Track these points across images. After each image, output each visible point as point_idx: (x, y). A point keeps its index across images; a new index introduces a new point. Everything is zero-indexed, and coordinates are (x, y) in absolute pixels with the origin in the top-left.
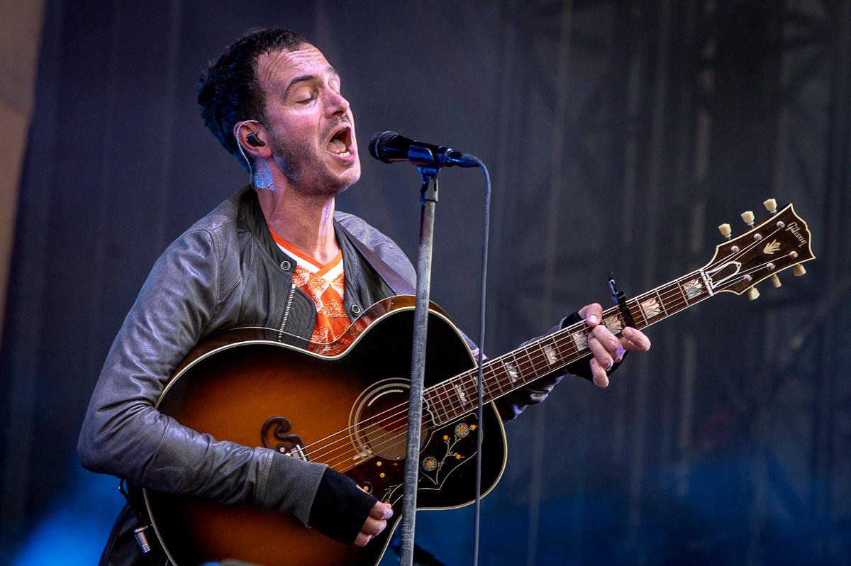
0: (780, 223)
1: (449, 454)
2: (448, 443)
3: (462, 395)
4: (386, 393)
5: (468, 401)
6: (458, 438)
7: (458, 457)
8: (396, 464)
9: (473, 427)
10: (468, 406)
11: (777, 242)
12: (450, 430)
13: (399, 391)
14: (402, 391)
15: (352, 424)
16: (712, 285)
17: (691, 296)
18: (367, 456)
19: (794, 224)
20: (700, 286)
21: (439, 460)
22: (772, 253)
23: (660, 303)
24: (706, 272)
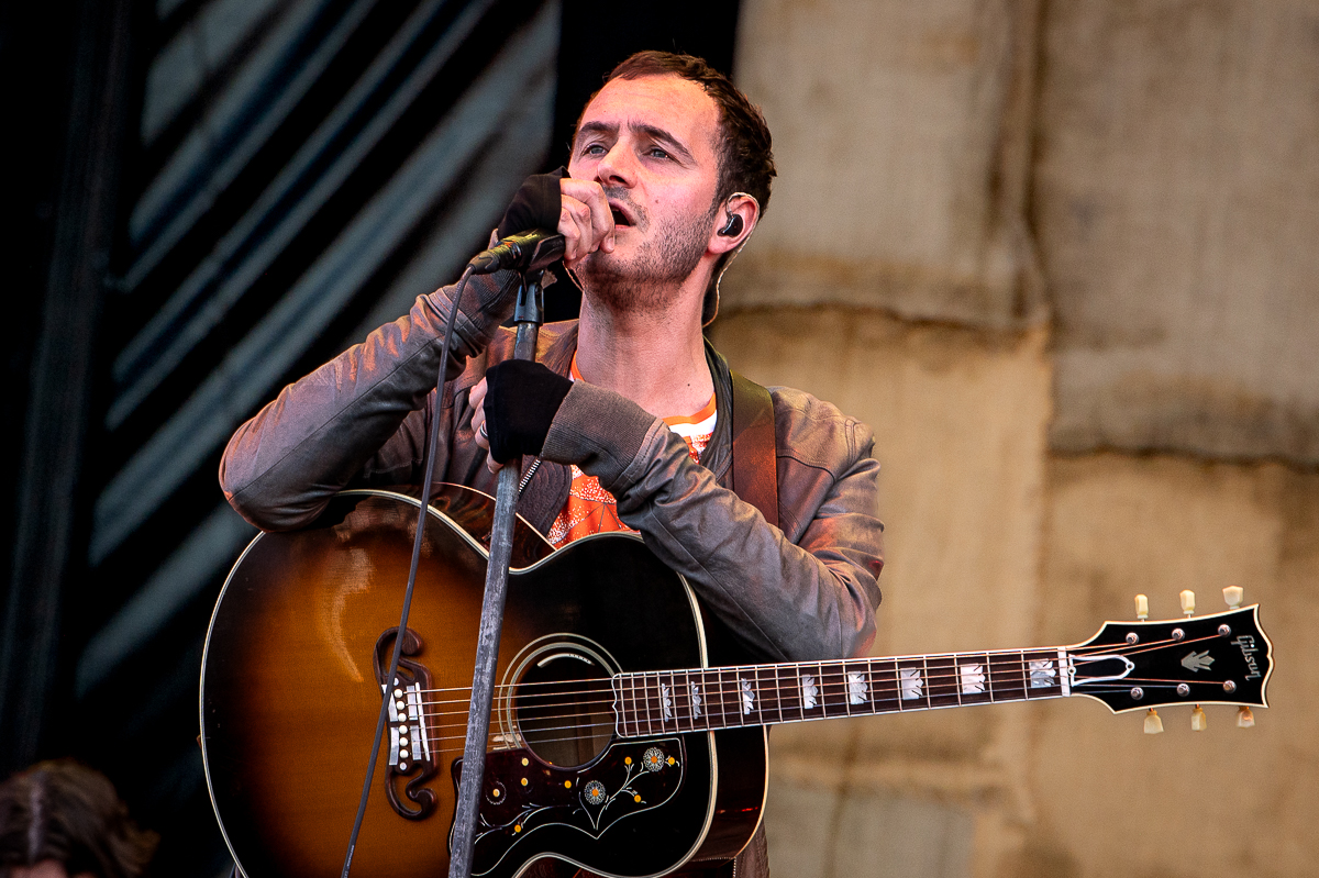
0: (1225, 627)
1: (625, 788)
2: (629, 770)
3: (667, 703)
4: (567, 655)
5: (673, 715)
6: (645, 769)
7: (638, 799)
8: (548, 773)
9: (671, 761)
10: (670, 724)
11: (1209, 655)
12: (638, 752)
13: (585, 660)
14: (589, 662)
15: (508, 682)
16: (1072, 680)
17: (1035, 685)
18: (513, 744)
19: (1249, 640)
20: (1052, 673)
21: (609, 792)
22: (1196, 670)
23: (986, 676)
24: (1070, 656)
